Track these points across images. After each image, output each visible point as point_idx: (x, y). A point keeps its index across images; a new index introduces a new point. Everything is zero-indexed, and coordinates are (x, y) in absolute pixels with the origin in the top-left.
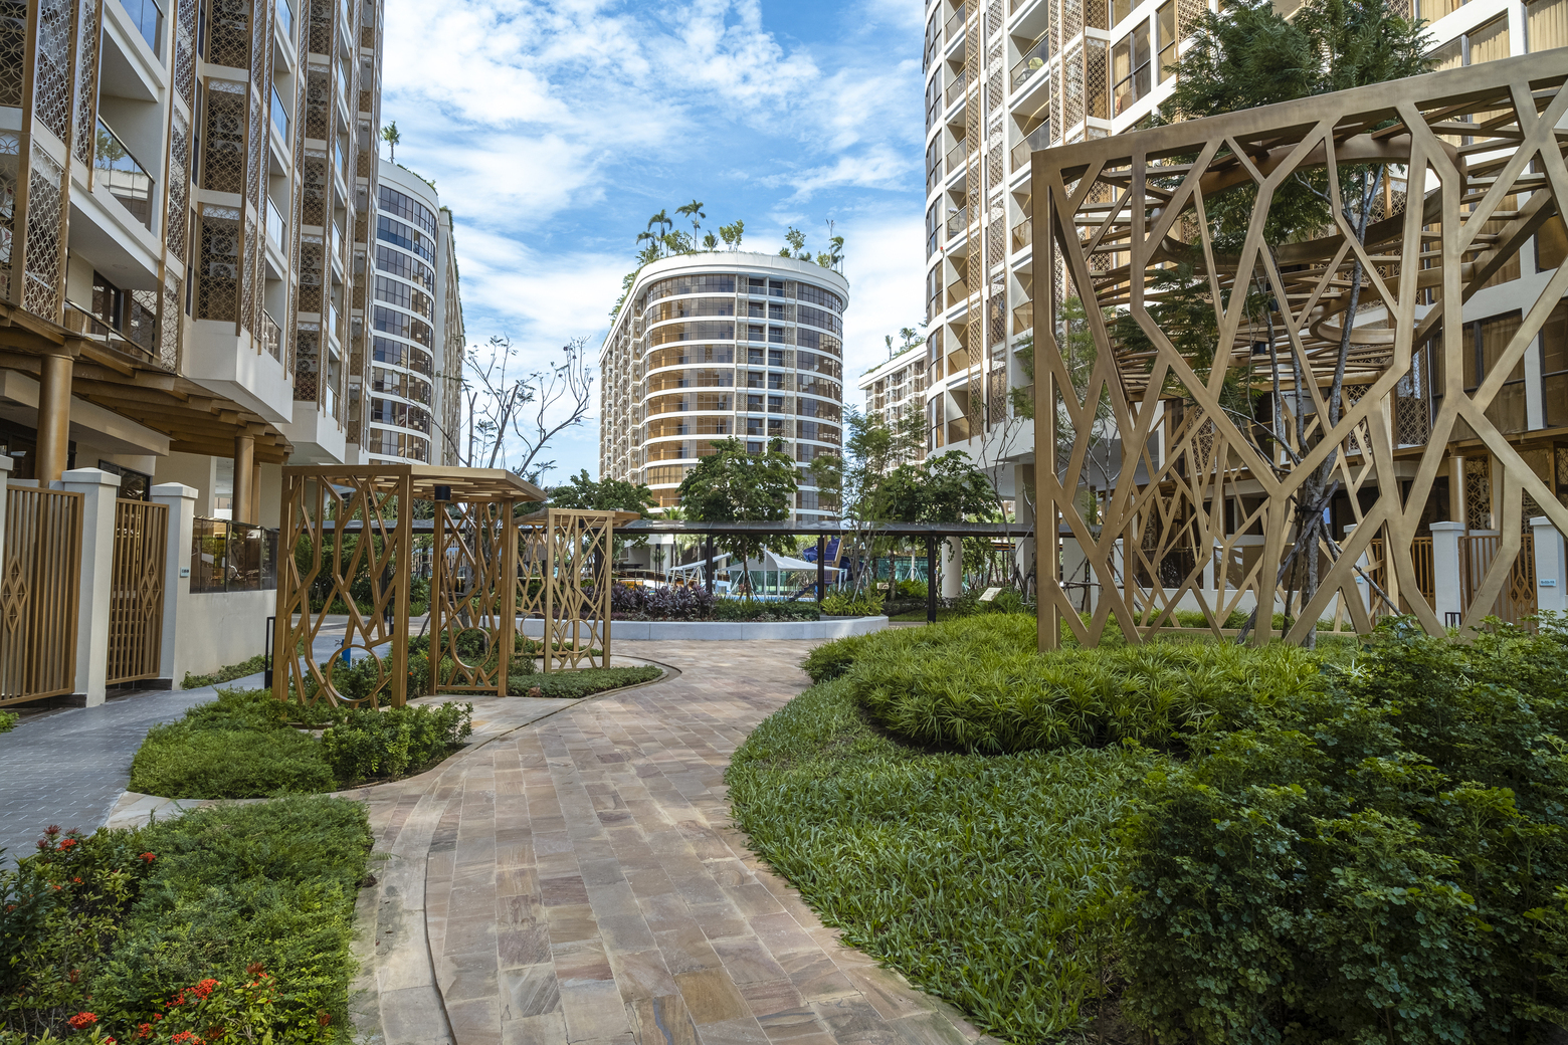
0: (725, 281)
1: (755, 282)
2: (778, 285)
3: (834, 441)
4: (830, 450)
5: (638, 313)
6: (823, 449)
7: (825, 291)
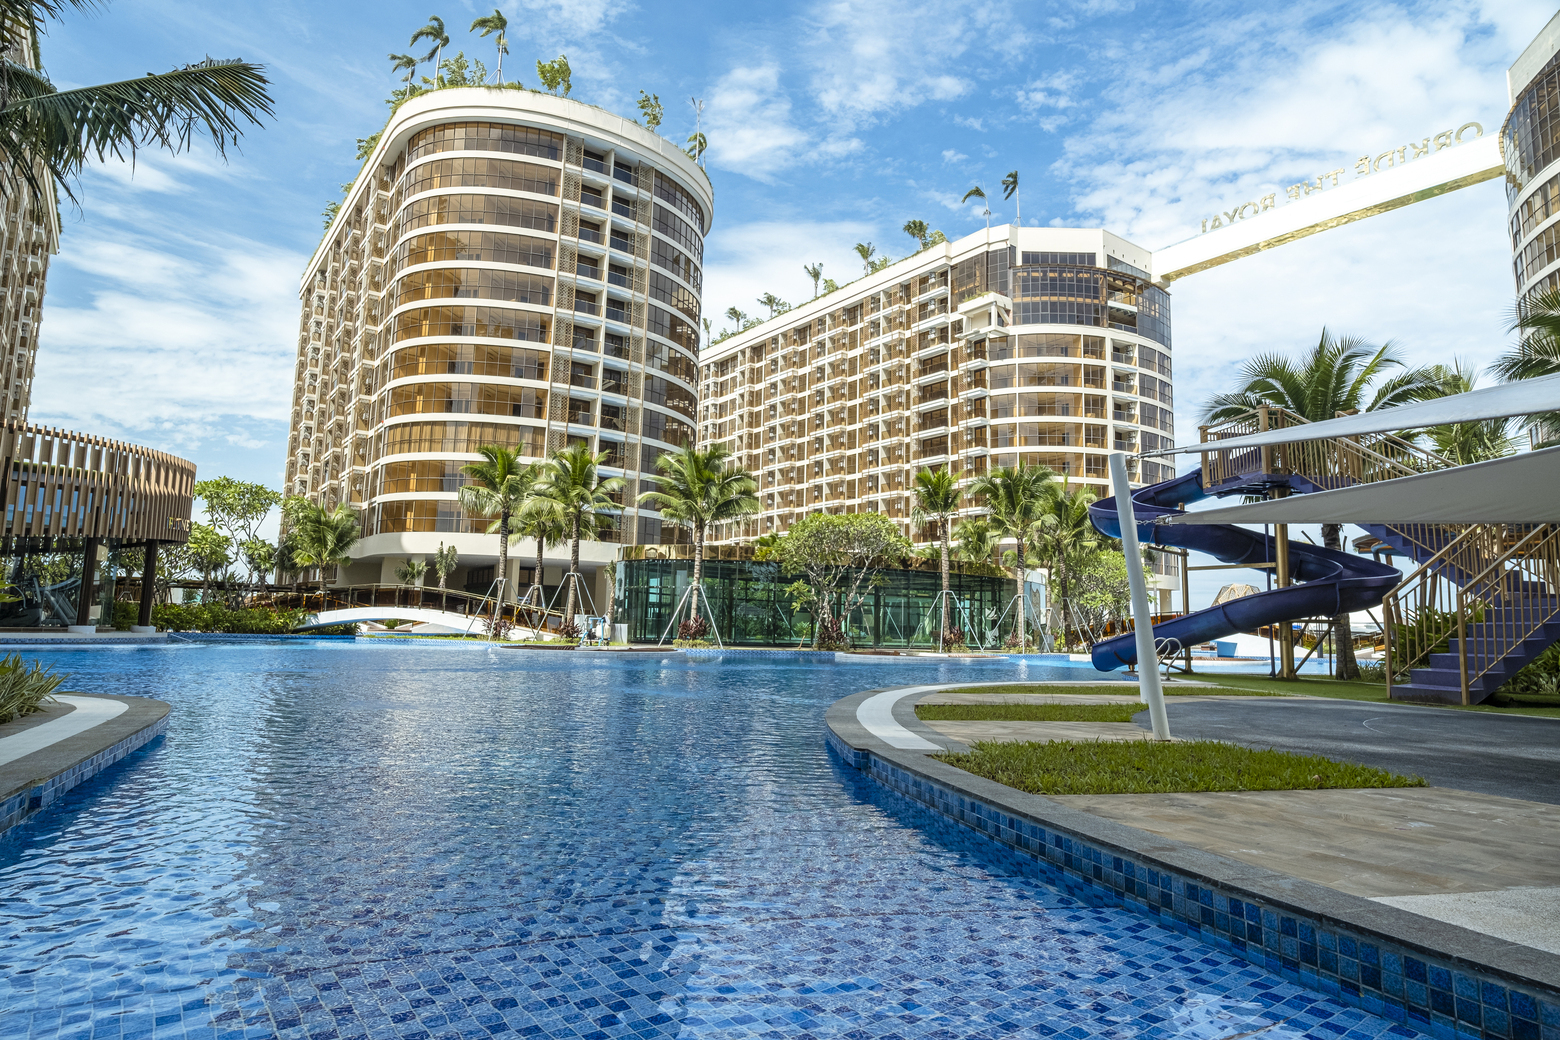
0: (548, 141)
1: (594, 157)
2: (626, 169)
3: (685, 411)
4: (681, 423)
5: (384, 186)
6: (674, 420)
7: (682, 190)
